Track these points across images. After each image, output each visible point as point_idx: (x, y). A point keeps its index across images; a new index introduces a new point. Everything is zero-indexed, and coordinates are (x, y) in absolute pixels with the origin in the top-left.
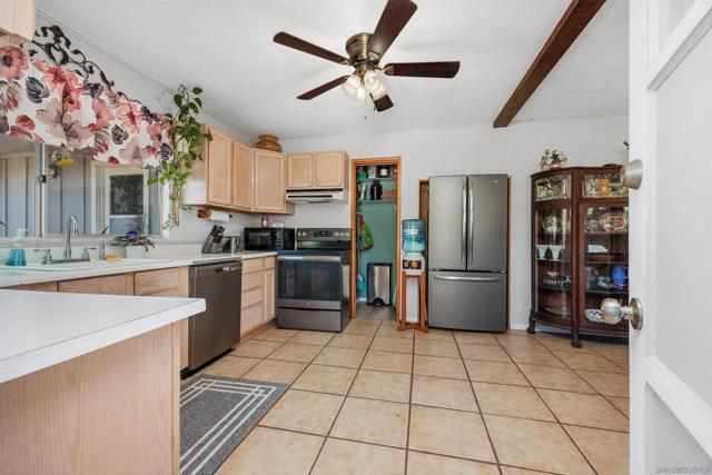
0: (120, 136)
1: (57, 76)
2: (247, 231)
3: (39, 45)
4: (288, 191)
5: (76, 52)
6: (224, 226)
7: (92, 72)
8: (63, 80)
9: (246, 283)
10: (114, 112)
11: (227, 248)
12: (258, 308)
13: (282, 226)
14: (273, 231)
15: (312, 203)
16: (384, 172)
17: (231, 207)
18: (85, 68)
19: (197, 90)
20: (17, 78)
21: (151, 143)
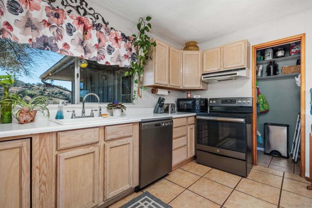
0: (111, 51)
1: (80, 21)
2: (179, 100)
3: (73, 7)
4: (203, 75)
5: (91, 9)
6: (165, 98)
7: (98, 18)
8: (83, 23)
9: (176, 133)
10: (108, 38)
11: (166, 111)
12: (184, 149)
13: (200, 97)
14: (194, 100)
15: (219, 81)
16: (280, 54)
17: (169, 86)
18: (94, 17)
19: (149, 18)
20: (62, 24)
21: (126, 53)
